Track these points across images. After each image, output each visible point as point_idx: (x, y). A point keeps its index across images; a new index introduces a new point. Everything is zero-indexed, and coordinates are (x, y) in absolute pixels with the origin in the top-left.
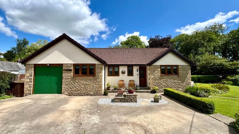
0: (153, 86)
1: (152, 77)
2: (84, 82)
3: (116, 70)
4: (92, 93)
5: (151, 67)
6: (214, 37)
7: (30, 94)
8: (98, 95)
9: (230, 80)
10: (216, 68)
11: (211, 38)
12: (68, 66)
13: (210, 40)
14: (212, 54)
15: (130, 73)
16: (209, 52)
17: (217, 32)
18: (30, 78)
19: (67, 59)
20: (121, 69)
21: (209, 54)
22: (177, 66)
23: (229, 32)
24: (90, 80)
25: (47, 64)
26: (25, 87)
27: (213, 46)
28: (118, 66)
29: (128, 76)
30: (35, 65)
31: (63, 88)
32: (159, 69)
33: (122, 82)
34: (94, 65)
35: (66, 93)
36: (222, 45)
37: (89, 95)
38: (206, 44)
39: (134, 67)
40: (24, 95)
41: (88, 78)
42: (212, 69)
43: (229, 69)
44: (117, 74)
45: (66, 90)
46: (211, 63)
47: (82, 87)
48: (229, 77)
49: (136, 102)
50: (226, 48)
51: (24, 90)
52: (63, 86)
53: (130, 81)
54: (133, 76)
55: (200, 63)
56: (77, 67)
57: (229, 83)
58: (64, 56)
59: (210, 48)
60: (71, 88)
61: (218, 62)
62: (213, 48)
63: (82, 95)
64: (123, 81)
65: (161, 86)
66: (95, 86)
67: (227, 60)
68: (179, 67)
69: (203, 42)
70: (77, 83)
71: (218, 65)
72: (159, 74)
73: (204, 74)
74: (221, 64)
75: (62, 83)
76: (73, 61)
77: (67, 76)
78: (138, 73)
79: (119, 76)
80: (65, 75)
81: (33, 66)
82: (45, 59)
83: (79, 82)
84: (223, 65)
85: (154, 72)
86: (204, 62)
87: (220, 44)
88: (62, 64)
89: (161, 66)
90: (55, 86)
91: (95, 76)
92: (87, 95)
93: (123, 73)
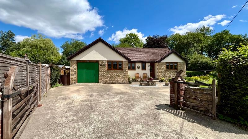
0: (160, 78)
1: (160, 71)
2: (114, 74)
3: (133, 65)
4: (121, 82)
5: (159, 64)
6: (202, 38)
7: (75, 83)
8: (125, 83)
9: (212, 75)
10: (203, 65)
11: (200, 39)
12: (103, 63)
13: (199, 41)
14: (200, 53)
15: (144, 68)
16: (198, 51)
17: (205, 34)
18: (75, 71)
19: (102, 57)
20: (137, 65)
21: (198, 54)
22: (177, 63)
23: (214, 34)
24: (120, 72)
25: (87, 61)
26: (71, 78)
27: (201, 47)
28: (135, 62)
29: (142, 70)
30: (77, 61)
31: (100, 79)
32: (165, 65)
33: (137, 75)
34: (122, 62)
35: (102, 82)
36: (209, 45)
37: (119, 83)
38: (195, 44)
39: (146, 63)
40: (71, 84)
41: (118, 71)
42: (200, 66)
43: (212, 66)
44: (134, 69)
45: (103, 80)
46: (199, 61)
47: (113, 78)
48: (211, 72)
49: (155, 85)
50: (211, 49)
51: (71, 80)
52: (100, 77)
53: (143, 74)
54: (146, 70)
55: (191, 61)
56: (110, 63)
57: (211, 77)
58: (100, 55)
59: (199, 48)
60: (106, 79)
61: (204, 60)
62: (201, 48)
63: (114, 84)
64: (139, 74)
65: (166, 77)
66: (123, 77)
67: (211, 59)
68: (179, 64)
69: (193, 43)
70: (110, 75)
71: (204, 63)
72: (165, 69)
73: (194, 70)
74: (206, 62)
75: (99, 75)
76: (107, 58)
77: (103, 70)
78: (149, 68)
79: (135, 70)
80: (101, 69)
81: (76, 62)
82: (85, 57)
83: (112, 74)
84: (208, 63)
85: (161, 67)
86: (194, 61)
87: (207, 44)
88: (99, 61)
89: (166, 63)
90: (93, 77)
91: (123, 69)
92: (118, 83)
93: (138, 68)
